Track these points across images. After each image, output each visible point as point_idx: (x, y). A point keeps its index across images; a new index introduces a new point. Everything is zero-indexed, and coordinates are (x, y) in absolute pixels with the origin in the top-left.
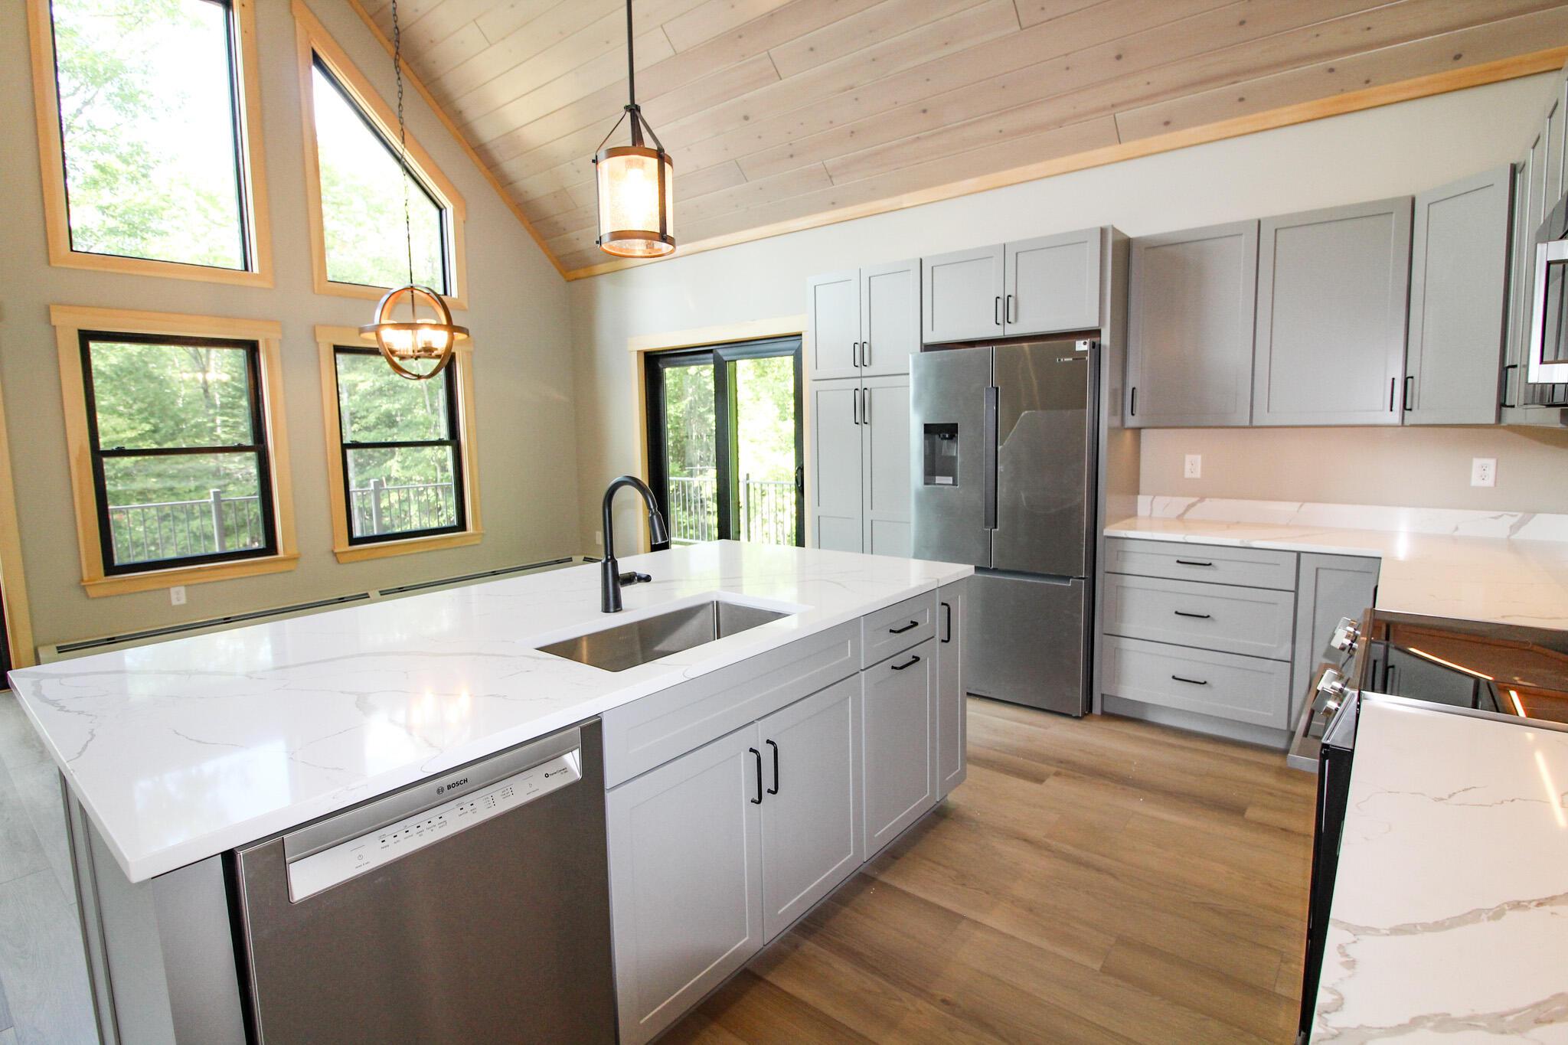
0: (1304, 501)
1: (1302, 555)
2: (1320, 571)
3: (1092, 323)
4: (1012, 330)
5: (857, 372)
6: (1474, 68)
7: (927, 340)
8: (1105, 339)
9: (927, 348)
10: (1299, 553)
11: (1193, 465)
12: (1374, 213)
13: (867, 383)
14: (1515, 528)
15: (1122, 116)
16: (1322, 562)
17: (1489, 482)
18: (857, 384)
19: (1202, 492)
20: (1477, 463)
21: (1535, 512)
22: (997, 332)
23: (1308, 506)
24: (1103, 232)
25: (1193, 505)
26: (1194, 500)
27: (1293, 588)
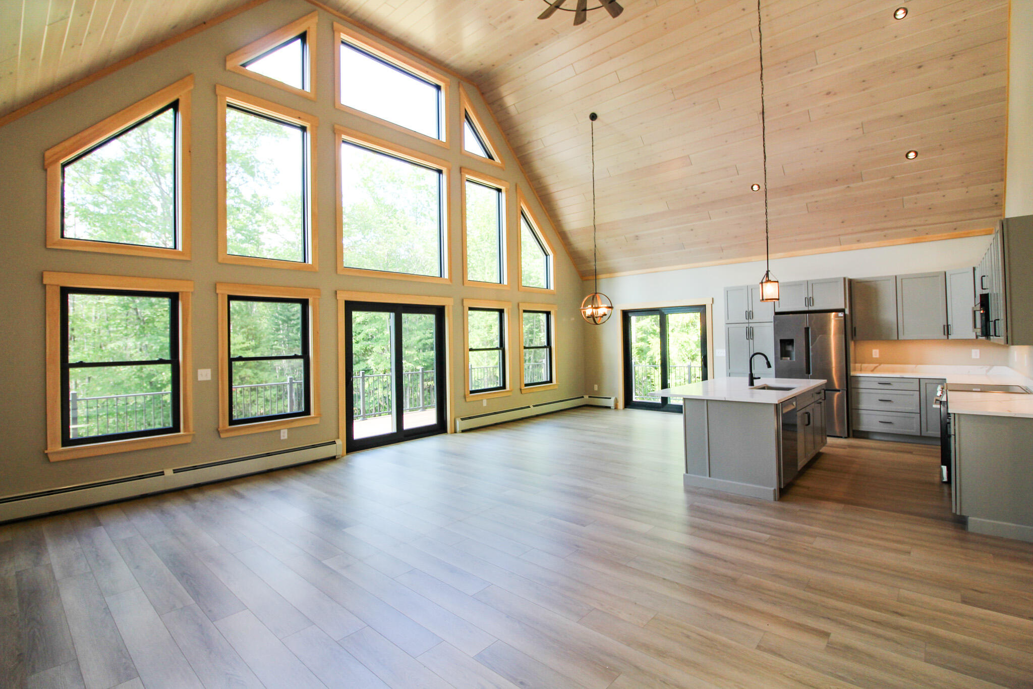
0: (917, 364)
1: (921, 380)
2: (927, 384)
3: (842, 307)
4: (811, 308)
5: (747, 321)
6: (961, 232)
7: (778, 310)
8: (847, 312)
9: (777, 313)
10: (919, 379)
11: (876, 353)
12: (933, 276)
13: (751, 325)
14: (987, 371)
15: (842, 238)
16: (927, 381)
17: (978, 357)
18: (747, 325)
19: (879, 362)
20: (973, 351)
21: (993, 366)
22: (806, 309)
23: (919, 366)
24: (845, 279)
25: (877, 367)
26: (878, 365)
27: (918, 390)
